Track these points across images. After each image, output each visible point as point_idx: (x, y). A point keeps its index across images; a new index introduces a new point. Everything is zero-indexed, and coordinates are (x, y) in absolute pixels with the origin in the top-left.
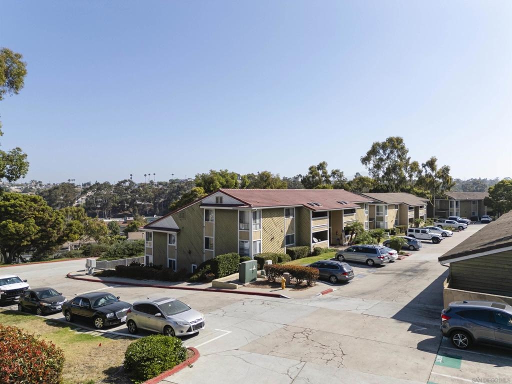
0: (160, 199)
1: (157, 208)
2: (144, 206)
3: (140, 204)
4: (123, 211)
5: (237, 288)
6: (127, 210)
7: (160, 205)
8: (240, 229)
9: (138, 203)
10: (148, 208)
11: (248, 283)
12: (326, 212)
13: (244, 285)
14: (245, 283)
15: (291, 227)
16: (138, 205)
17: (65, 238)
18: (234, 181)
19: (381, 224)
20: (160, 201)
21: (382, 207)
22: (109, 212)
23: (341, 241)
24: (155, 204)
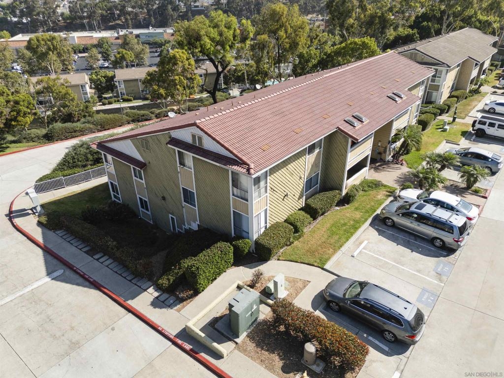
0: (153, 6)
1: (152, 18)
2: (136, 14)
3: (132, 12)
4: (114, 20)
5: (225, 355)
6: (118, 19)
7: (154, 11)
8: (233, 195)
9: (130, 9)
10: (141, 17)
13: (237, 343)
14: (238, 337)
15: (315, 165)
16: (129, 13)
20: (154, 7)
21: (441, 71)
22: (99, 23)
24: (149, 11)
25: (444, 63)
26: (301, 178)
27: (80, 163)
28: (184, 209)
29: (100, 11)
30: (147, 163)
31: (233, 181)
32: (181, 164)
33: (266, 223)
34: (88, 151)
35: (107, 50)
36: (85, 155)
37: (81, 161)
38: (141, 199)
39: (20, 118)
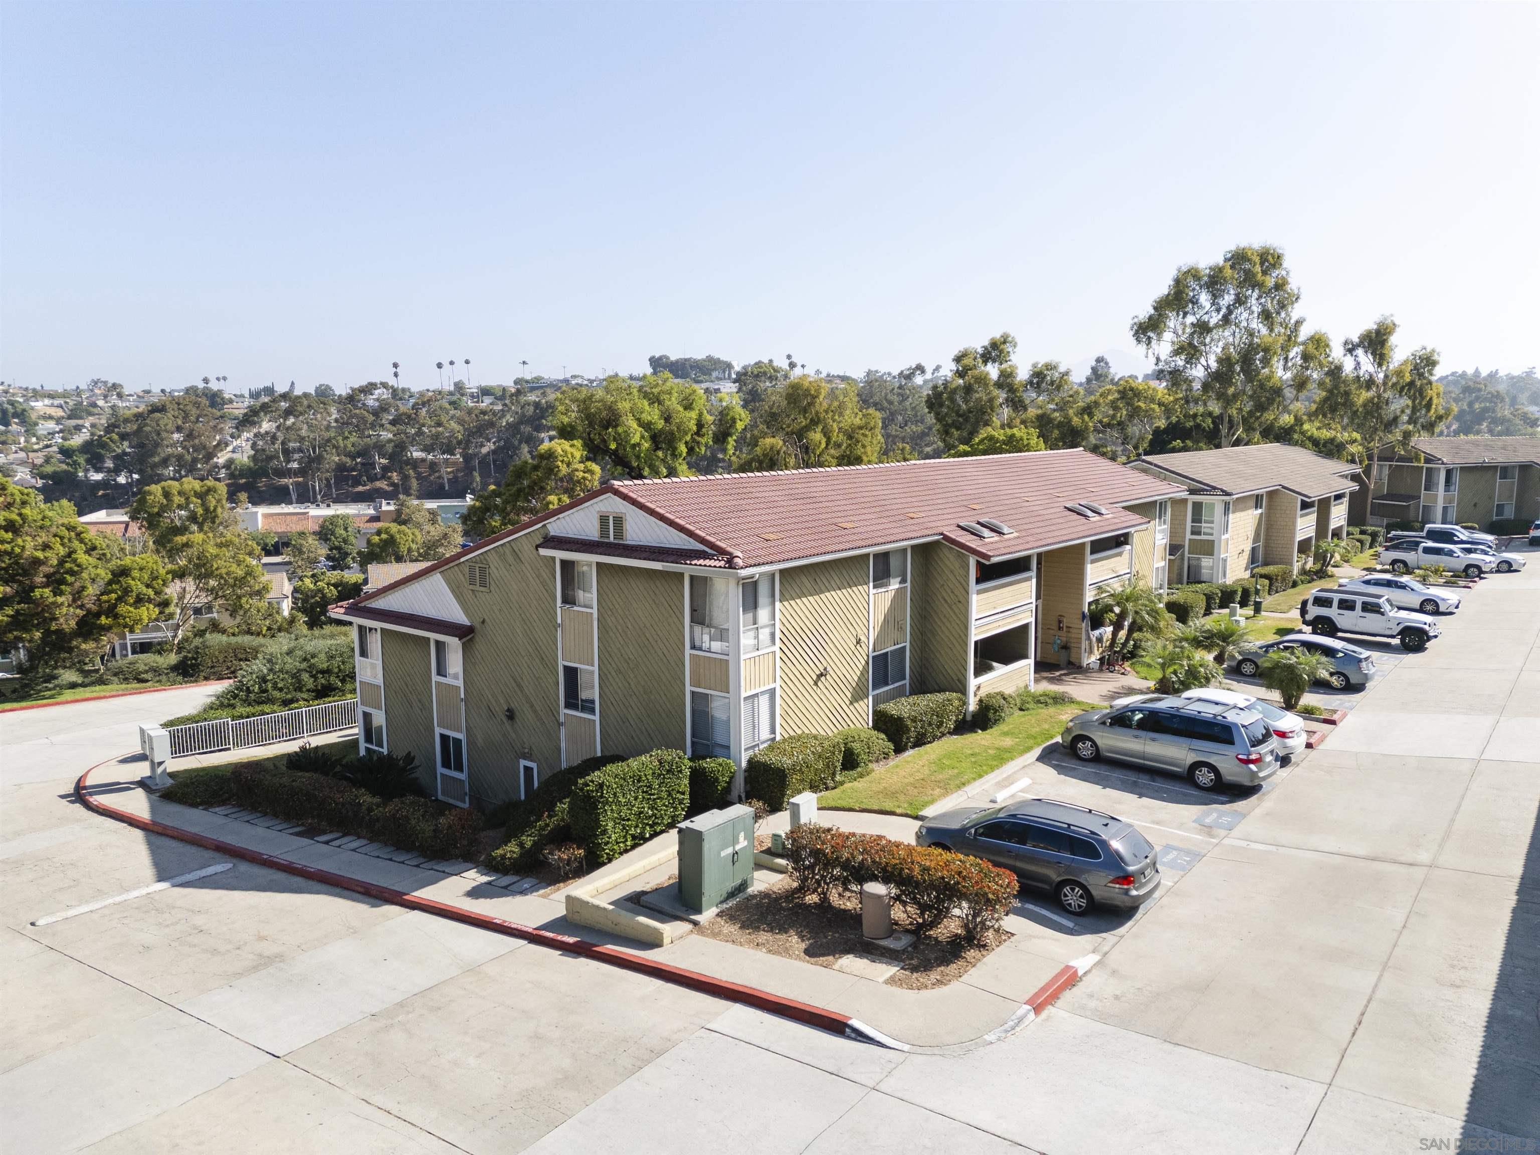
0: (482, 446)
1: (476, 474)
2: (433, 466)
3: (423, 460)
4: (373, 479)
5: (666, 941)
6: (383, 477)
7: (484, 461)
8: (693, 647)
9: (417, 454)
10: (446, 472)
11: (714, 911)
12: (1028, 559)
13: (695, 923)
14: (699, 911)
15: (891, 621)
16: (415, 464)
17: (103, 620)
18: (694, 415)
19: (1206, 562)
20: (484, 450)
21: (1212, 506)
22: (328, 485)
23: (1073, 651)
24: (467, 458)
25: (1214, 488)
26: (859, 642)
27: (276, 694)
28: (563, 730)
29: (337, 459)
30: (477, 625)
31: (693, 610)
32: (565, 601)
33: (773, 731)
34: (304, 665)
35: (345, 541)
36: (296, 676)
37: (281, 690)
38: (444, 738)
39: (122, 609)
